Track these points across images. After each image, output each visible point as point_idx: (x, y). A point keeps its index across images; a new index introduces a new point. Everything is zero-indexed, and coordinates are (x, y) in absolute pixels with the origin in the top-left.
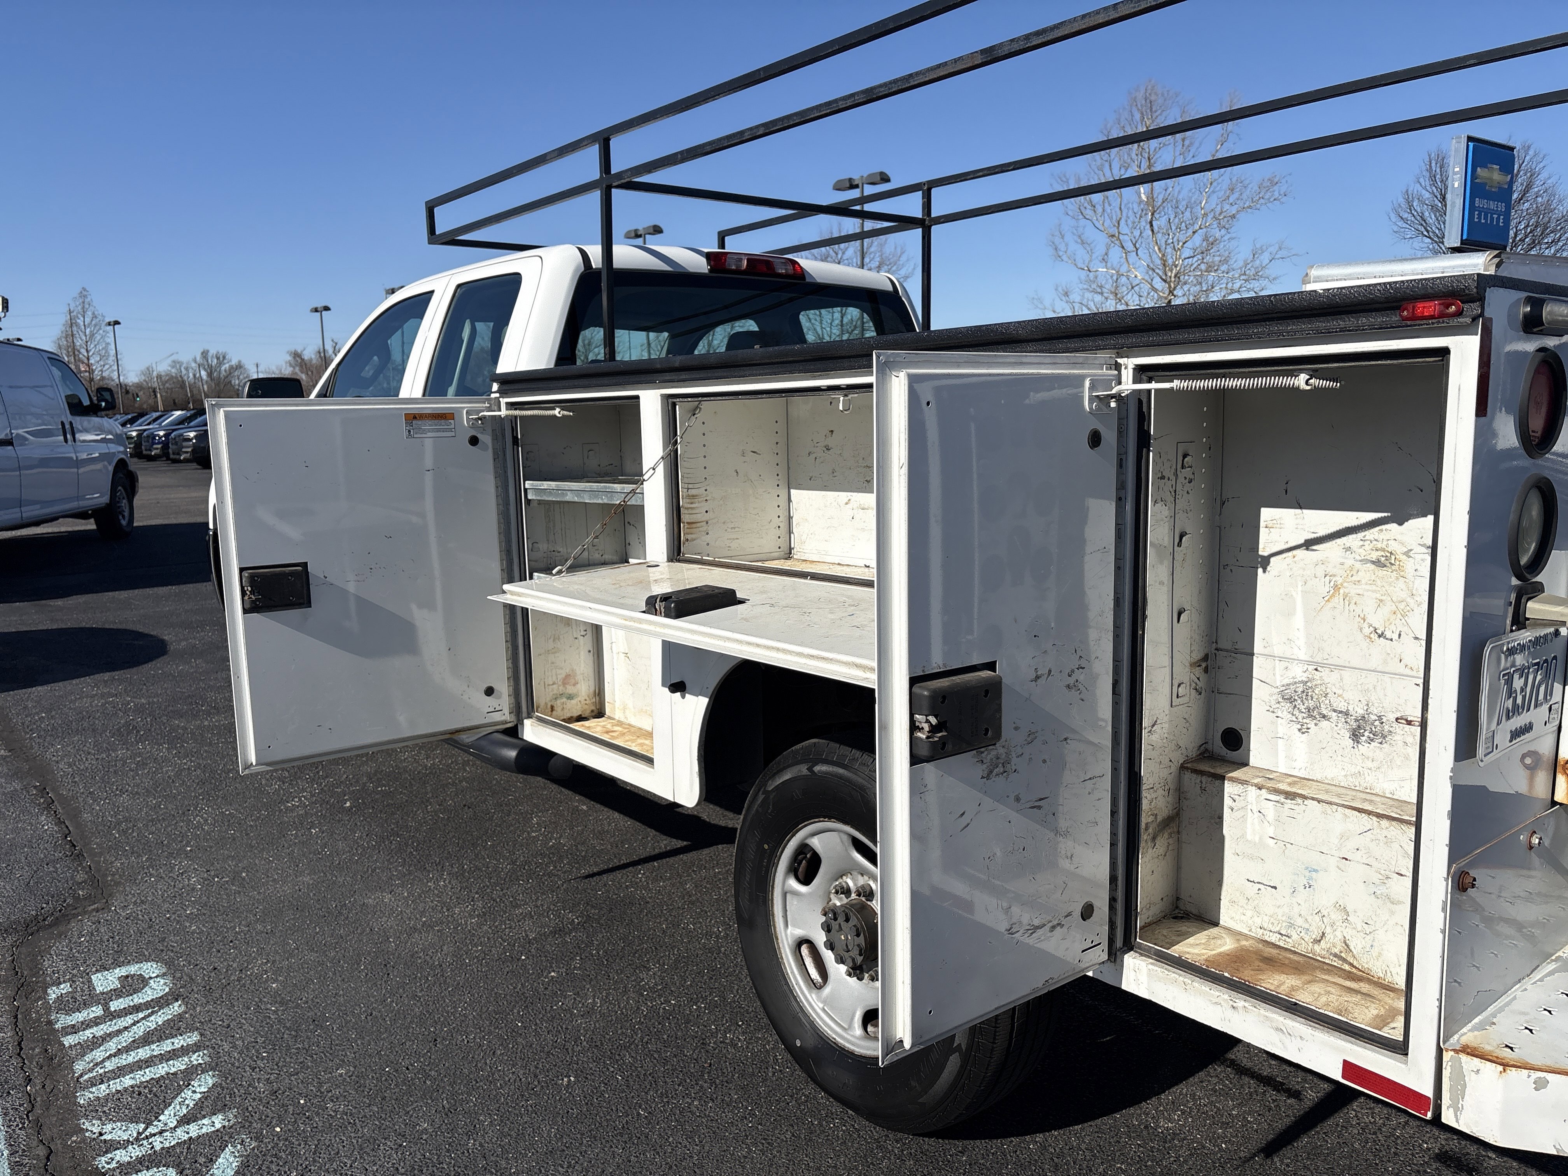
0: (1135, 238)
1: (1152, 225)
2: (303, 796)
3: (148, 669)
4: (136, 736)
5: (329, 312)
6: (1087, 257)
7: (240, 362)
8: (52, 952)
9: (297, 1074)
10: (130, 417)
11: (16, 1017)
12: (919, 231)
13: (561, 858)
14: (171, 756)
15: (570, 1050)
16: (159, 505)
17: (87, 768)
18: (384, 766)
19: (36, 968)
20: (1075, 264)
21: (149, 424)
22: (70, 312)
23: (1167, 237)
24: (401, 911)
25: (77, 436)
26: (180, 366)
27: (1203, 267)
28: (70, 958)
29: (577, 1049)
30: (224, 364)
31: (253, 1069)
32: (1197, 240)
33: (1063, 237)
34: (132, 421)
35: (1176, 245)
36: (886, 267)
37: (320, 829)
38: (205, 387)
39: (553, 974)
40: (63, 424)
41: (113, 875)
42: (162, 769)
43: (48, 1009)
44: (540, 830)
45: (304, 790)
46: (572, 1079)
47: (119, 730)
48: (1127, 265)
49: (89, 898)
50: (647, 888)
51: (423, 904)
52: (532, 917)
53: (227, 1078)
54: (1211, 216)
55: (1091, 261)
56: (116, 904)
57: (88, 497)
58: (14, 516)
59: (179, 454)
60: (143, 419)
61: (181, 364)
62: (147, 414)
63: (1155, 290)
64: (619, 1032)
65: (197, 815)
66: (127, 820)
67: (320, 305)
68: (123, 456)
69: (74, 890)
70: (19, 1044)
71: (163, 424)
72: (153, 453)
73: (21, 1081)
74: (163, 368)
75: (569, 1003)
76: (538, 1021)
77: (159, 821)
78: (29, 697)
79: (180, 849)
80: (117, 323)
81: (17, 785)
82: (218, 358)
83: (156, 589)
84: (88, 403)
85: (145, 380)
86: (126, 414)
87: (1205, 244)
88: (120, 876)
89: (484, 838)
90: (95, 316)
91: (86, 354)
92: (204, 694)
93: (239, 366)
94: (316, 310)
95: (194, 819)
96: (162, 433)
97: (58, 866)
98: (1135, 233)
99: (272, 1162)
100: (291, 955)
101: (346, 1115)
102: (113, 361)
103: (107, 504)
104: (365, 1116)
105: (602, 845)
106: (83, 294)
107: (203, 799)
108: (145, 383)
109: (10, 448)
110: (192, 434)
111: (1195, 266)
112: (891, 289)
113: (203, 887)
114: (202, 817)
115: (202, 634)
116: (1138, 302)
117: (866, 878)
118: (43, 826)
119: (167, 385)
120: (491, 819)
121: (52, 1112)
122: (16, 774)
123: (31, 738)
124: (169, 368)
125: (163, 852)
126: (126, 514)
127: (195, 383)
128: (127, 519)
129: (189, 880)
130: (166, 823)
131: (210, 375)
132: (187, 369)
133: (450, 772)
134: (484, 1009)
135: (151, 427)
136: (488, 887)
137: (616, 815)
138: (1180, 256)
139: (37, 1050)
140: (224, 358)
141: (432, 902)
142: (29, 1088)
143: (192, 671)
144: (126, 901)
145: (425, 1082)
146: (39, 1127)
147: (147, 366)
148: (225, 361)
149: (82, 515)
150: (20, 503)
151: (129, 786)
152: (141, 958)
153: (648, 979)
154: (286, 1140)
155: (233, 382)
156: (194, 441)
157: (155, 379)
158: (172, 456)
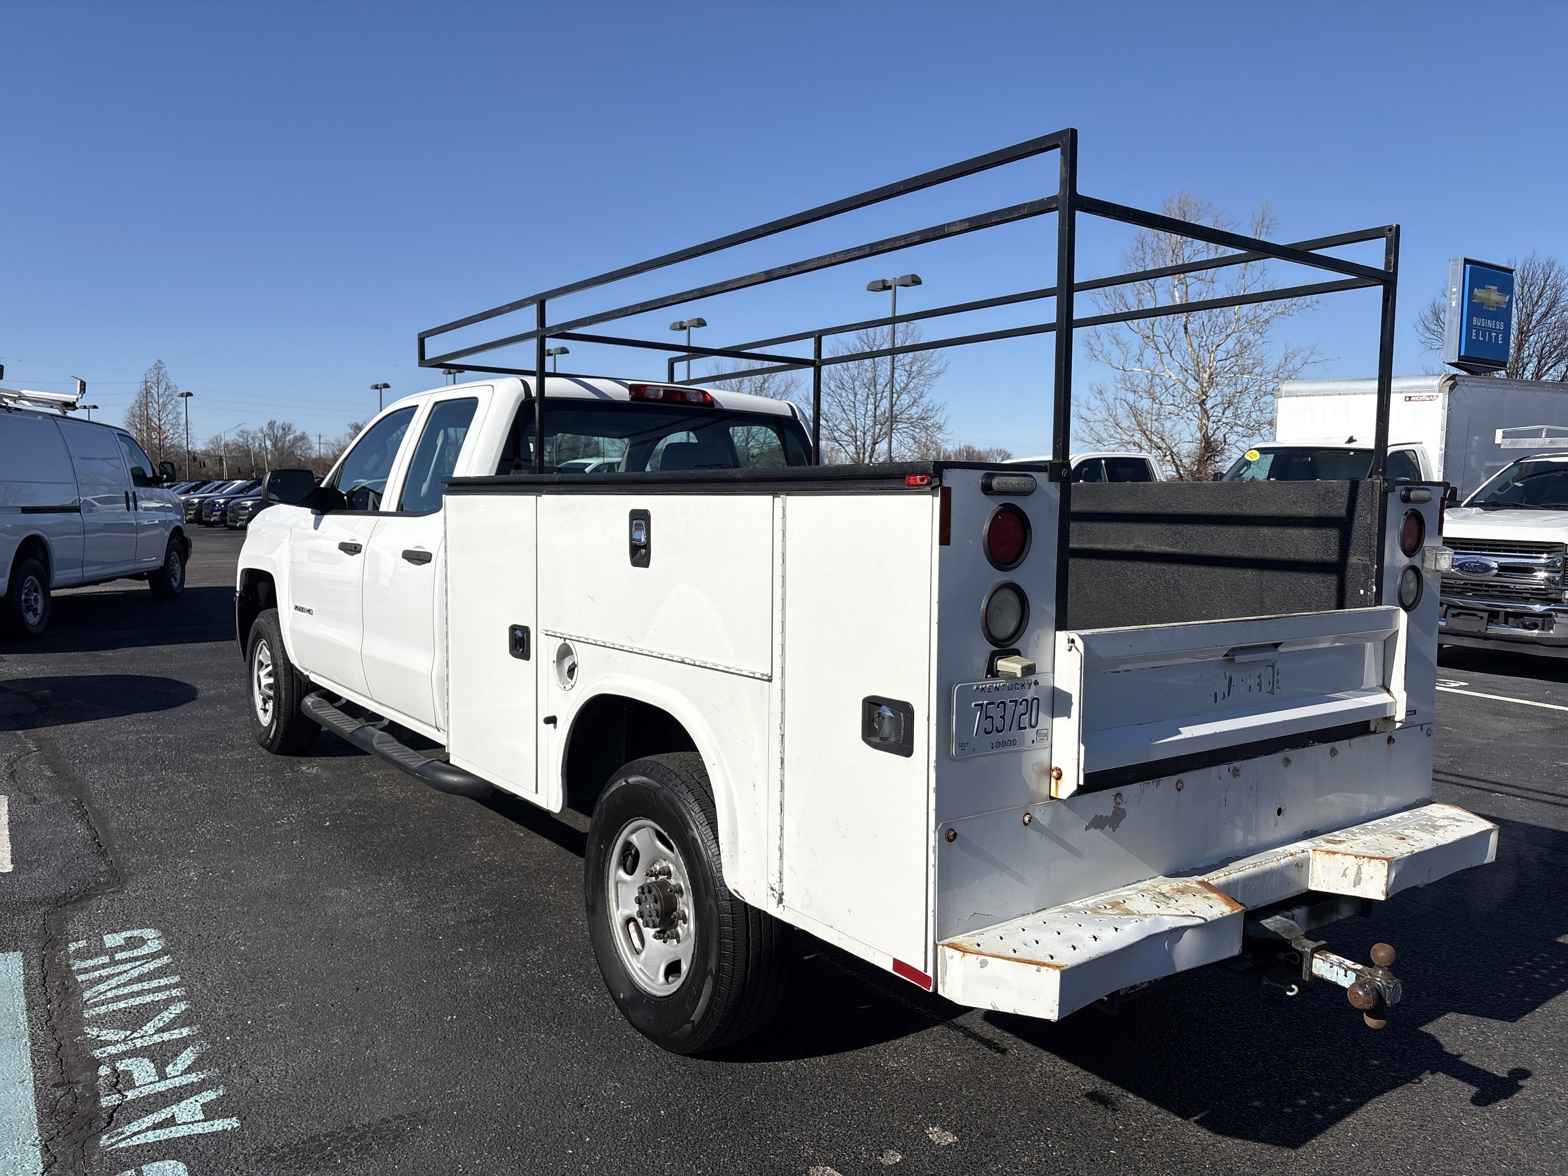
0: (1168, 340)
1: (1186, 328)
2: (292, 817)
3: (180, 711)
4: (162, 765)
5: (388, 389)
6: (1122, 358)
7: (304, 433)
8: (75, 920)
9: (249, 1005)
10: (193, 484)
11: (43, 961)
12: (811, 370)
13: (491, 870)
14: (188, 782)
15: (458, 999)
16: (210, 569)
17: (118, 788)
18: (364, 796)
19: (61, 930)
20: (1111, 364)
21: (210, 492)
22: (146, 382)
23: (1200, 340)
24: (353, 903)
25: (138, 503)
26: (247, 436)
27: (1236, 369)
28: (89, 924)
29: (463, 998)
30: (289, 435)
31: (217, 1001)
32: (1230, 343)
33: (1098, 338)
34: (195, 489)
35: (1210, 348)
36: (919, 363)
37: (300, 841)
38: (269, 456)
39: (460, 949)
40: (126, 493)
41: (129, 868)
42: (179, 791)
43: (68, 957)
44: (480, 849)
45: (293, 812)
46: (455, 1017)
47: (147, 760)
48: (1162, 366)
49: (107, 883)
50: (554, 895)
51: (371, 898)
52: (455, 910)
53: (196, 1006)
54: (1243, 320)
55: (1126, 361)
56: (129, 890)
57: (145, 560)
58: (77, 575)
59: (236, 522)
60: (206, 487)
61: (248, 433)
62: (210, 482)
63: (1189, 390)
64: (500, 989)
65: (203, 827)
66: (144, 828)
67: (380, 382)
68: (180, 524)
69: (97, 877)
70: (44, 978)
71: (224, 492)
72: (212, 520)
73: (44, 1001)
74: (231, 437)
75: (467, 969)
76: (439, 980)
77: (171, 830)
78: (75, 731)
79: (185, 851)
80: (189, 394)
81: (58, 799)
82: (283, 429)
83: (196, 645)
84: (152, 476)
85: (213, 449)
86: (191, 482)
87: (1237, 347)
88: (134, 869)
89: (433, 853)
90: (168, 388)
91: (158, 423)
92: (224, 734)
93: (303, 438)
94: (376, 387)
95: (200, 830)
96: (222, 501)
97: (86, 859)
98: (1168, 335)
99: (220, 1058)
100: (260, 929)
101: (280, 1032)
102: (183, 430)
103: (161, 567)
104: (294, 1033)
105: (527, 862)
106: (159, 366)
107: (209, 816)
108: (212, 451)
109: (78, 514)
110: (249, 503)
111: (1228, 368)
112: (790, 414)
113: (198, 879)
114: (206, 828)
115: (230, 684)
116: (1172, 402)
117: (667, 862)
118: (77, 830)
119: (234, 453)
120: (441, 840)
121: (64, 1021)
122: (59, 791)
123: (74, 764)
124: (237, 438)
125: (171, 852)
126: (178, 576)
127: (260, 452)
128: (178, 581)
129: (188, 873)
130: (177, 831)
131: (275, 445)
132: (253, 438)
133: (417, 803)
134: (401, 970)
135: (212, 494)
136: (426, 888)
137: (546, 841)
138: (1214, 358)
139: (57, 983)
140: (289, 428)
141: (379, 896)
142: (49, 1006)
143: (216, 715)
144: (137, 886)
145: (343, 1014)
146: (54, 1030)
147: (216, 435)
148: (290, 432)
149: (138, 576)
150: (83, 564)
151: (150, 803)
152: (143, 925)
153: (532, 956)
154: (234, 1044)
155: (296, 452)
156: (250, 509)
157: (223, 448)
158: (229, 523)
